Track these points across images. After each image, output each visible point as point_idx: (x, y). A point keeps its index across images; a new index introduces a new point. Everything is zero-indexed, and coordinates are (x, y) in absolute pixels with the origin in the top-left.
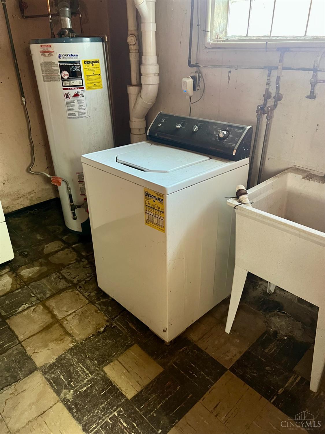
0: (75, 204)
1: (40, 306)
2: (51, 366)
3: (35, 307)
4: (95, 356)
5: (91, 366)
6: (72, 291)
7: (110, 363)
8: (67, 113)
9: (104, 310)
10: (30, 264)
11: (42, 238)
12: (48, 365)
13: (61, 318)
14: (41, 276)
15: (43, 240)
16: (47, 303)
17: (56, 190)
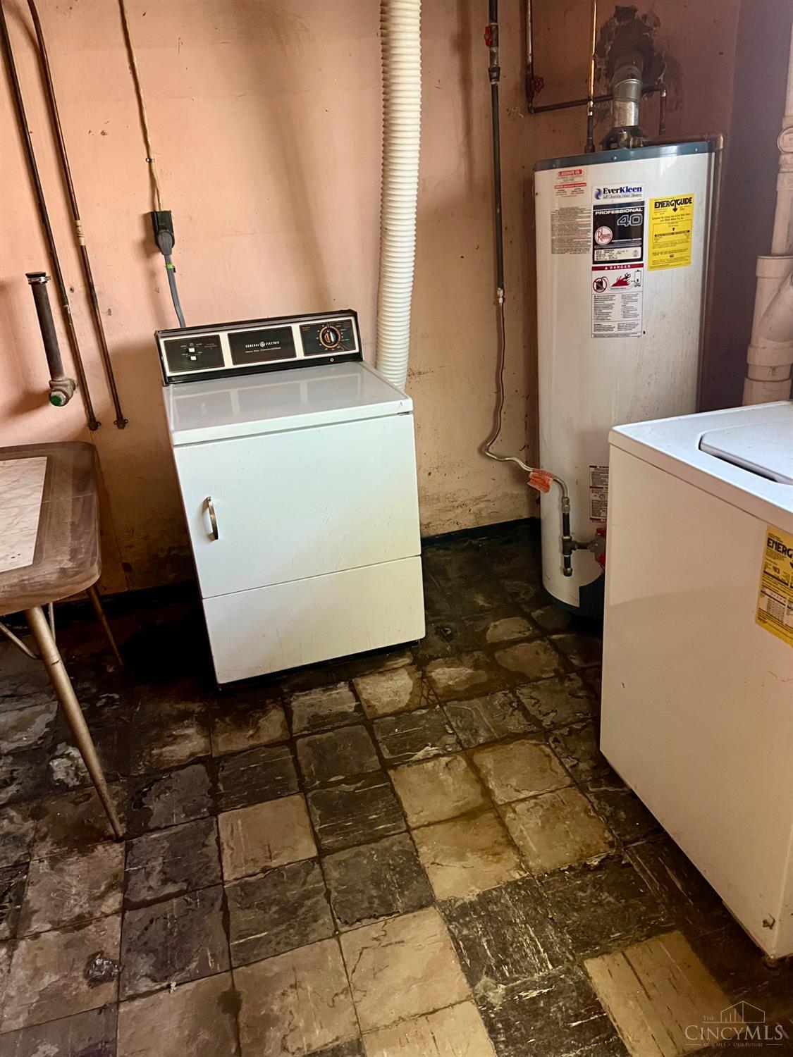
0: (573, 539)
1: (461, 759)
2: (463, 906)
3: (450, 759)
4: (567, 922)
5: (554, 944)
6: (535, 745)
7: (603, 954)
8: (593, 323)
9: (608, 814)
10: (454, 657)
11: (486, 605)
12: (459, 903)
13: (502, 803)
14: (474, 691)
15: (489, 610)
16: (477, 758)
17: (535, 501)
